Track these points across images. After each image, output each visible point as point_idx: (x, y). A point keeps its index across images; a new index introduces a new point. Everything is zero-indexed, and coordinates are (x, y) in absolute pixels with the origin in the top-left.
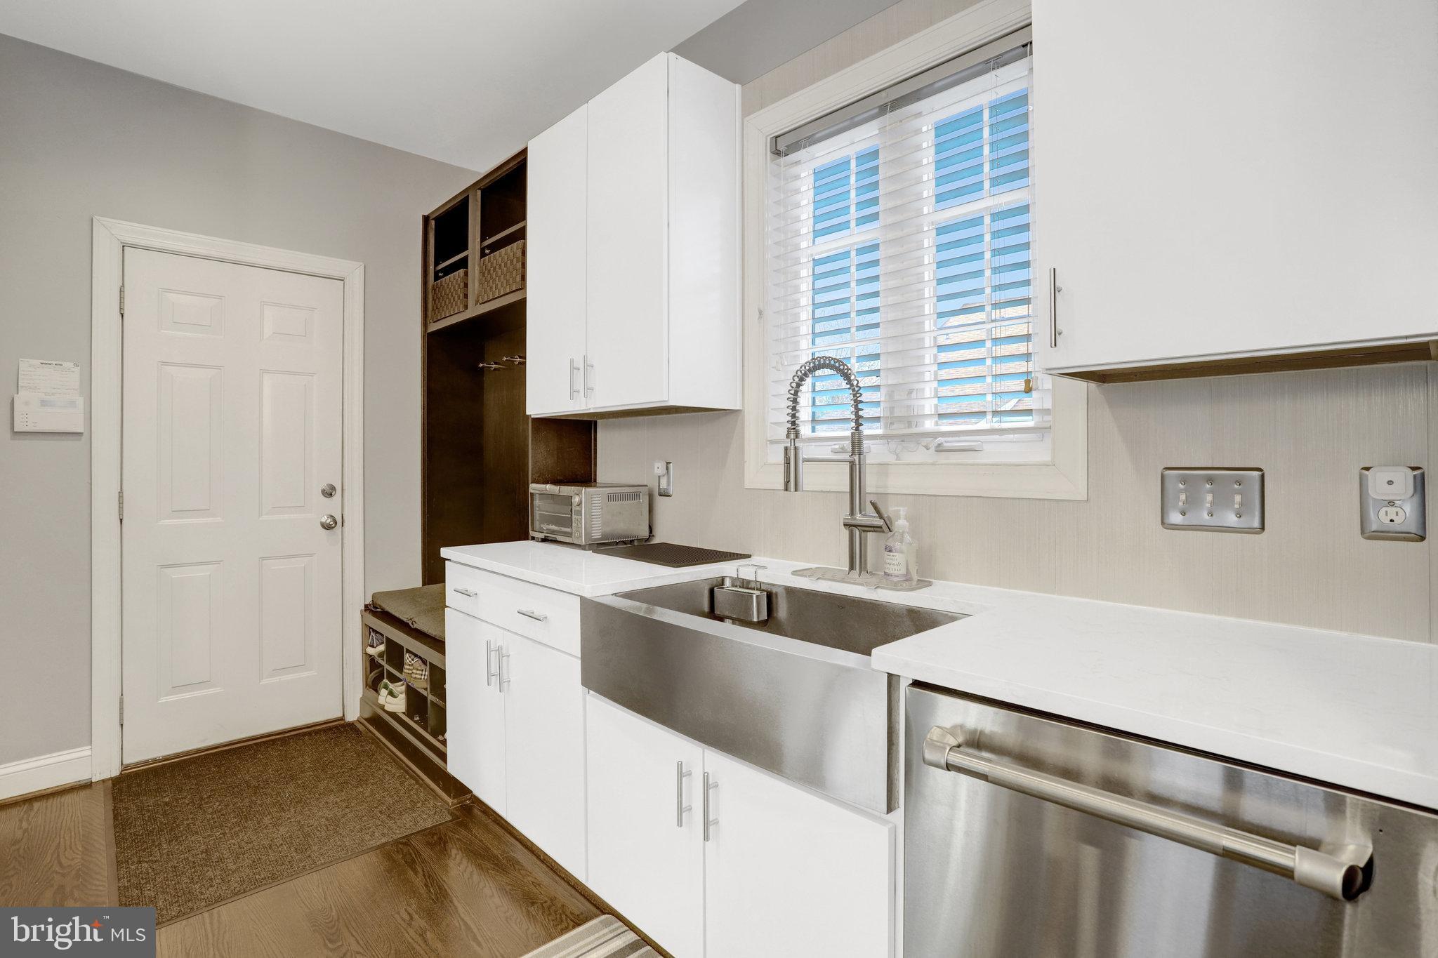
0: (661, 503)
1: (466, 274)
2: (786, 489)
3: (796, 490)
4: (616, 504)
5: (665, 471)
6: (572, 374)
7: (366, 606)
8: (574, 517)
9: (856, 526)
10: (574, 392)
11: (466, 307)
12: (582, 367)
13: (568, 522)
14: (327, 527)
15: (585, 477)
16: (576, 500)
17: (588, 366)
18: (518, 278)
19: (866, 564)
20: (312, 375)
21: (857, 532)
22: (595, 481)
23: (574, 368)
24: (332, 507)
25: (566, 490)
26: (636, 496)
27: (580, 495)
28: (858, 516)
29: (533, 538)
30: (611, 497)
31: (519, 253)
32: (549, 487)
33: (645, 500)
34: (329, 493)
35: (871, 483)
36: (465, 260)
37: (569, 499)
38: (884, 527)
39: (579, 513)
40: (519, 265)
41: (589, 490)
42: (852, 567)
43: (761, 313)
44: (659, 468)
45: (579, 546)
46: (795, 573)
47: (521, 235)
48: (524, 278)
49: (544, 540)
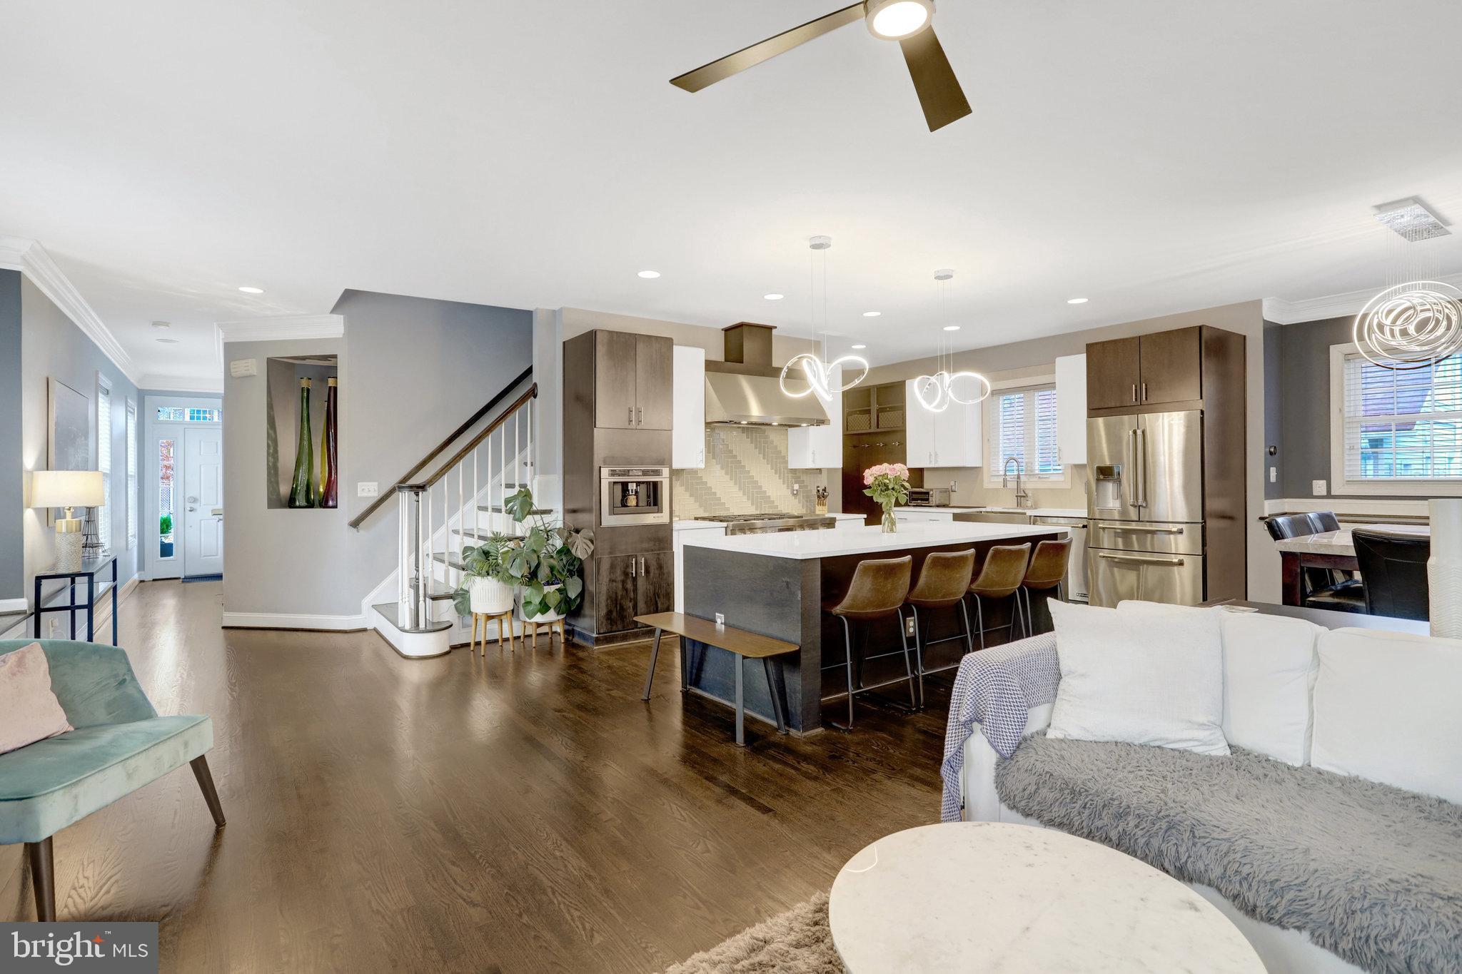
0: (952, 494)
1: (869, 416)
3: (1005, 488)
9: (1019, 496)
10: (931, 462)
11: (870, 428)
12: (934, 455)
13: (928, 500)
16: (931, 493)
17: (936, 455)
19: (1022, 504)
28: (1019, 493)
30: (940, 492)
35: (1023, 486)
36: (869, 411)
38: (1026, 496)
39: (932, 497)
42: (1018, 506)
43: (988, 440)
44: (952, 483)
47: (901, 408)
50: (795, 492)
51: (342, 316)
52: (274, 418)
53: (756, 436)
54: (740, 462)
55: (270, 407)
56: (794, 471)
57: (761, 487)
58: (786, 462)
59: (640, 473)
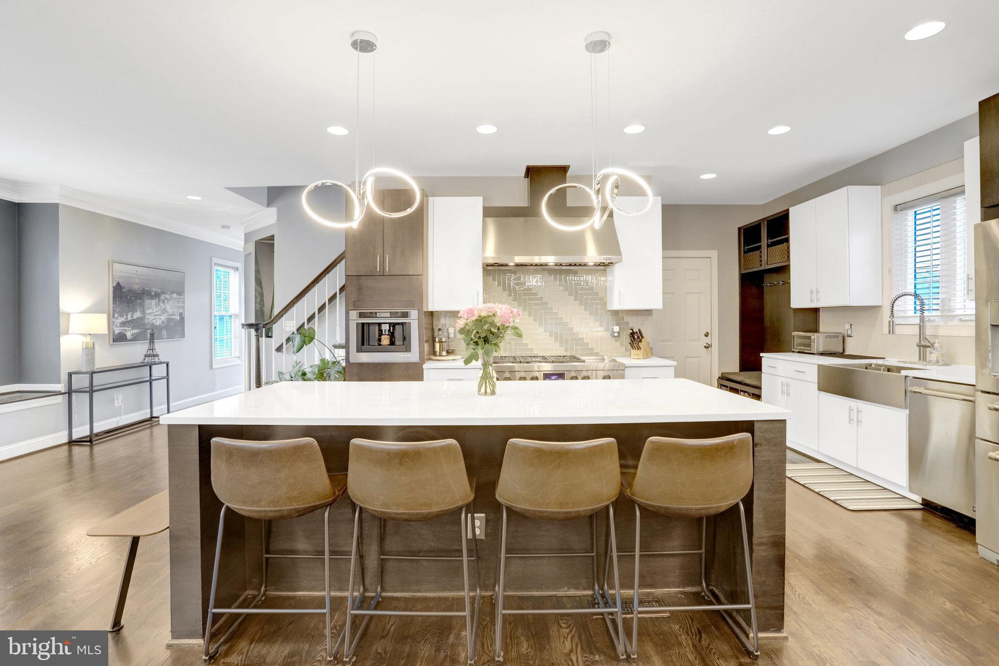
0: (848, 340)
1: (761, 252)
2: (889, 333)
3: (893, 333)
4: (828, 339)
5: (850, 328)
6: (811, 294)
7: (719, 377)
8: (812, 343)
9: (921, 346)
10: (812, 300)
11: (761, 265)
12: (815, 292)
13: (809, 345)
14: (706, 347)
15: (816, 330)
16: (812, 338)
17: (818, 292)
18: (786, 257)
19: (926, 358)
20: (701, 293)
21: (922, 348)
22: (819, 331)
23: (812, 292)
24: (707, 340)
25: (808, 334)
26: (838, 337)
27: (814, 336)
28: (922, 342)
29: (793, 352)
30: (826, 337)
31: (786, 247)
32: (802, 333)
33: (841, 339)
34: (707, 335)
35: (928, 332)
36: (760, 247)
37: (809, 338)
38: (932, 346)
39: (814, 342)
40: (786, 252)
41: (818, 334)
42: (920, 359)
43: (890, 271)
44: (847, 326)
45: (814, 354)
46: (898, 362)
47: (787, 240)
48: (789, 257)
49: (799, 352)
50: (616, 334)
51: (275, 208)
52: (260, 280)
53: (565, 278)
54: (546, 303)
55: (257, 272)
56: (616, 313)
57: (572, 329)
58: (605, 304)
59: (388, 315)
